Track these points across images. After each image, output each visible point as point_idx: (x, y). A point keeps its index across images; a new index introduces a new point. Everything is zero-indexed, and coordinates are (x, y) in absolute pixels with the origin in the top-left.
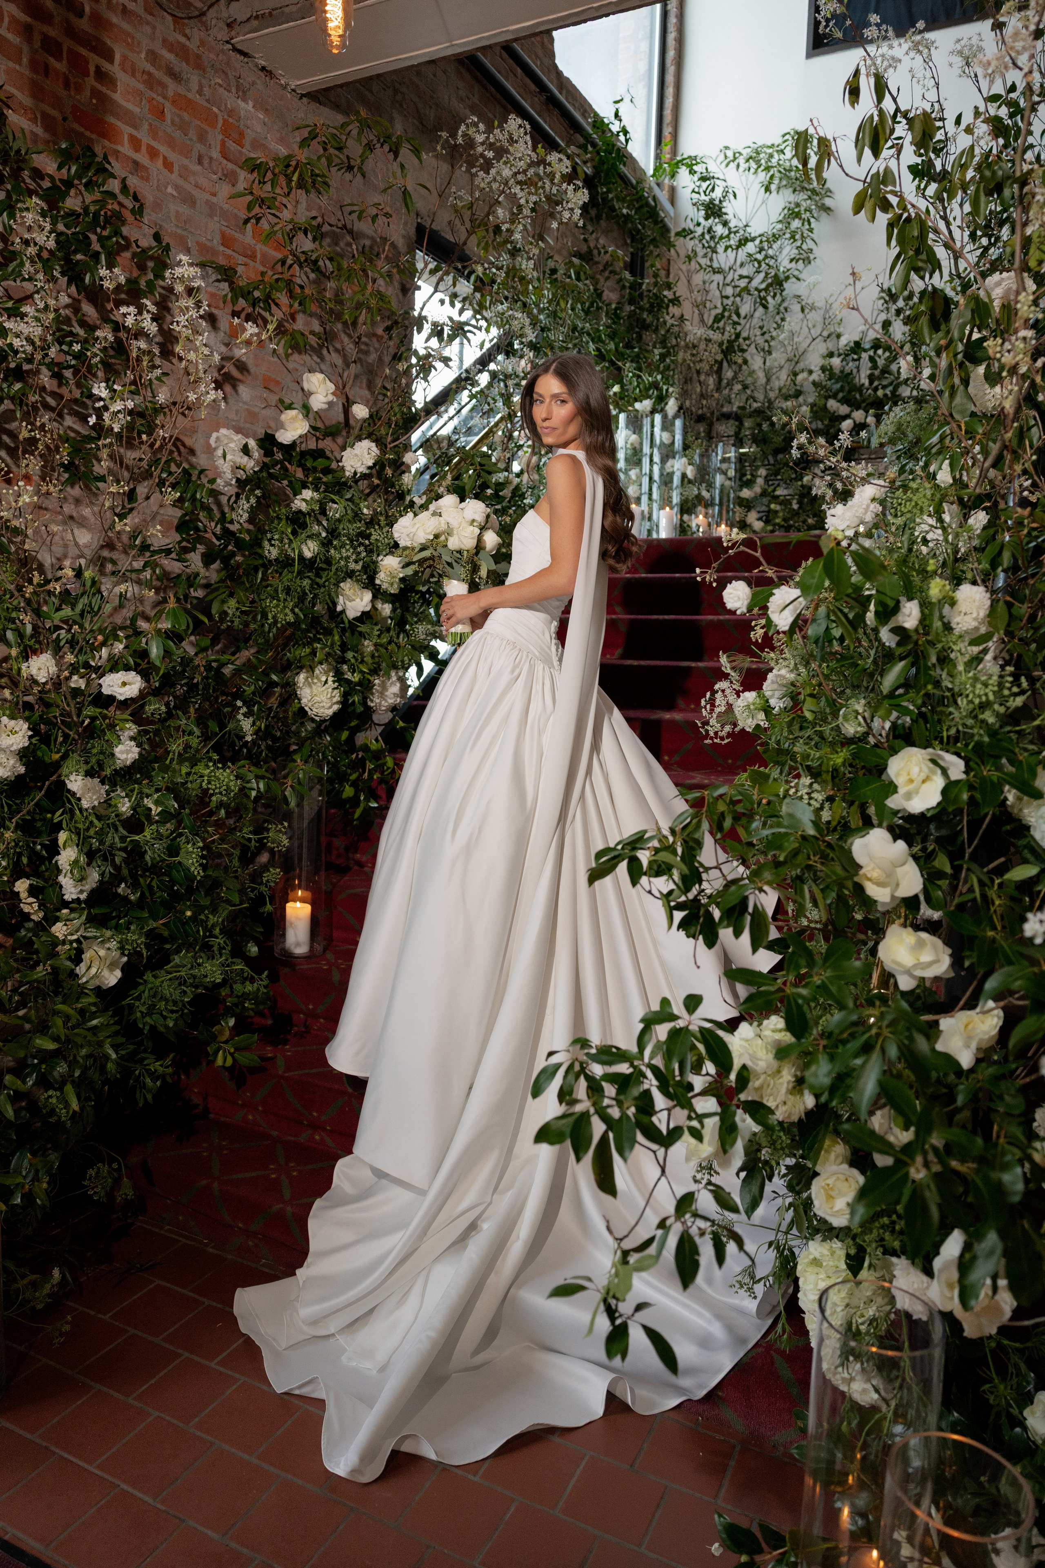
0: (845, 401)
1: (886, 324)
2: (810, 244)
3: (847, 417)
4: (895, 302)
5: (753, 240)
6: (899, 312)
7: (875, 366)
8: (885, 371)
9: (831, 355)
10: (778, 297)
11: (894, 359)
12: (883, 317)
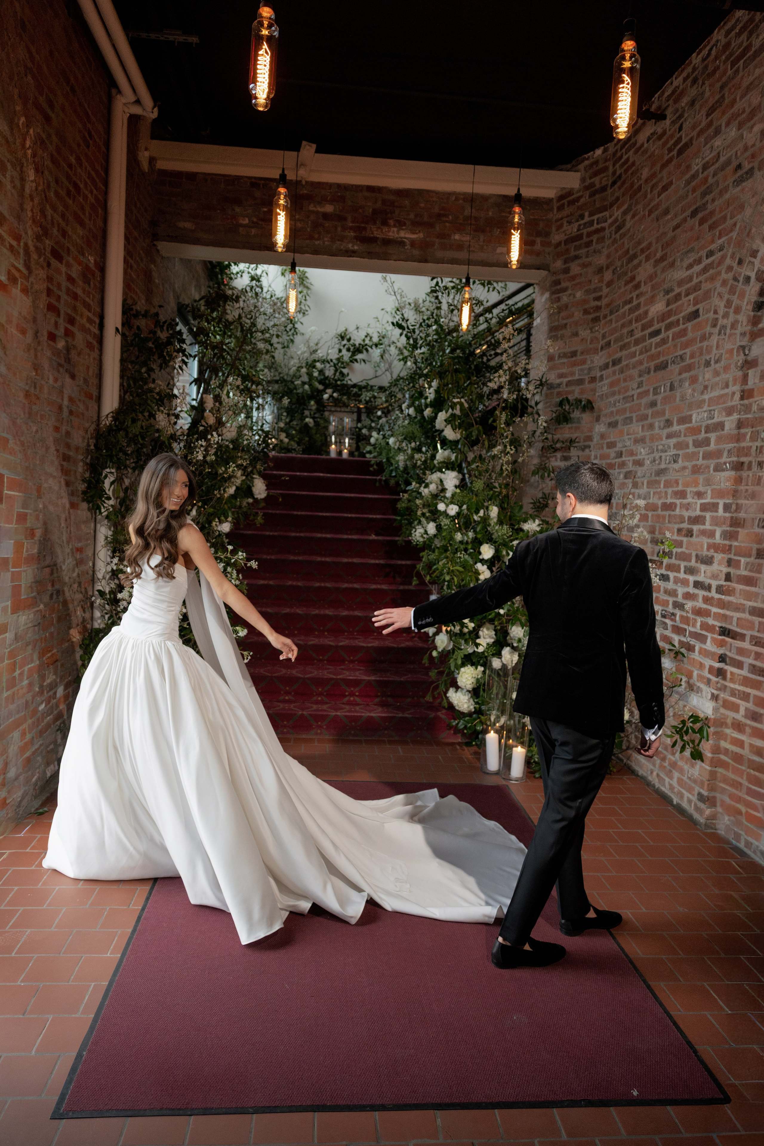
0: (320, 382)
1: (340, 351)
2: (307, 308)
3: (324, 391)
4: (343, 340)
5: (278, 299)
6: (344, 346)
7: (336, 370)
8: (342, 373)
9: (315, 361)
10: (293, 331)
11: (344, 368)
12: (337, 346)
